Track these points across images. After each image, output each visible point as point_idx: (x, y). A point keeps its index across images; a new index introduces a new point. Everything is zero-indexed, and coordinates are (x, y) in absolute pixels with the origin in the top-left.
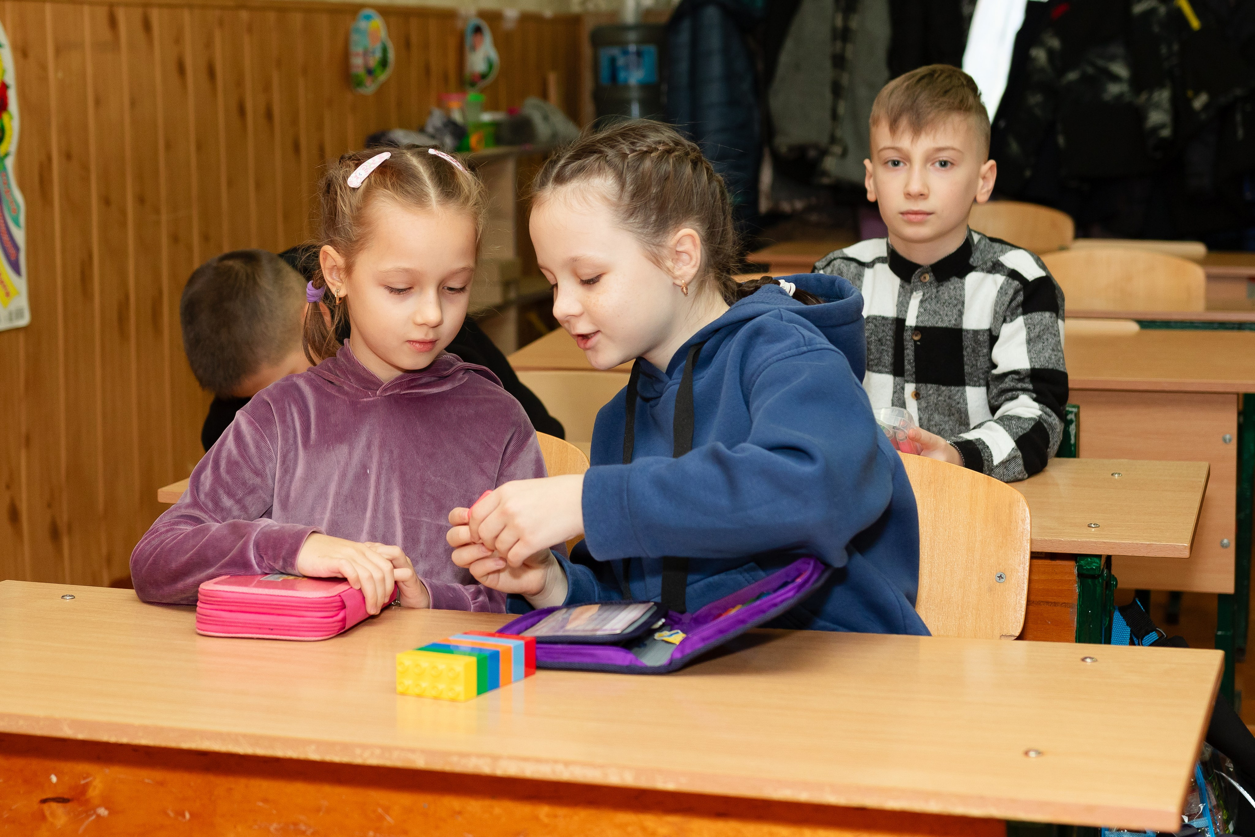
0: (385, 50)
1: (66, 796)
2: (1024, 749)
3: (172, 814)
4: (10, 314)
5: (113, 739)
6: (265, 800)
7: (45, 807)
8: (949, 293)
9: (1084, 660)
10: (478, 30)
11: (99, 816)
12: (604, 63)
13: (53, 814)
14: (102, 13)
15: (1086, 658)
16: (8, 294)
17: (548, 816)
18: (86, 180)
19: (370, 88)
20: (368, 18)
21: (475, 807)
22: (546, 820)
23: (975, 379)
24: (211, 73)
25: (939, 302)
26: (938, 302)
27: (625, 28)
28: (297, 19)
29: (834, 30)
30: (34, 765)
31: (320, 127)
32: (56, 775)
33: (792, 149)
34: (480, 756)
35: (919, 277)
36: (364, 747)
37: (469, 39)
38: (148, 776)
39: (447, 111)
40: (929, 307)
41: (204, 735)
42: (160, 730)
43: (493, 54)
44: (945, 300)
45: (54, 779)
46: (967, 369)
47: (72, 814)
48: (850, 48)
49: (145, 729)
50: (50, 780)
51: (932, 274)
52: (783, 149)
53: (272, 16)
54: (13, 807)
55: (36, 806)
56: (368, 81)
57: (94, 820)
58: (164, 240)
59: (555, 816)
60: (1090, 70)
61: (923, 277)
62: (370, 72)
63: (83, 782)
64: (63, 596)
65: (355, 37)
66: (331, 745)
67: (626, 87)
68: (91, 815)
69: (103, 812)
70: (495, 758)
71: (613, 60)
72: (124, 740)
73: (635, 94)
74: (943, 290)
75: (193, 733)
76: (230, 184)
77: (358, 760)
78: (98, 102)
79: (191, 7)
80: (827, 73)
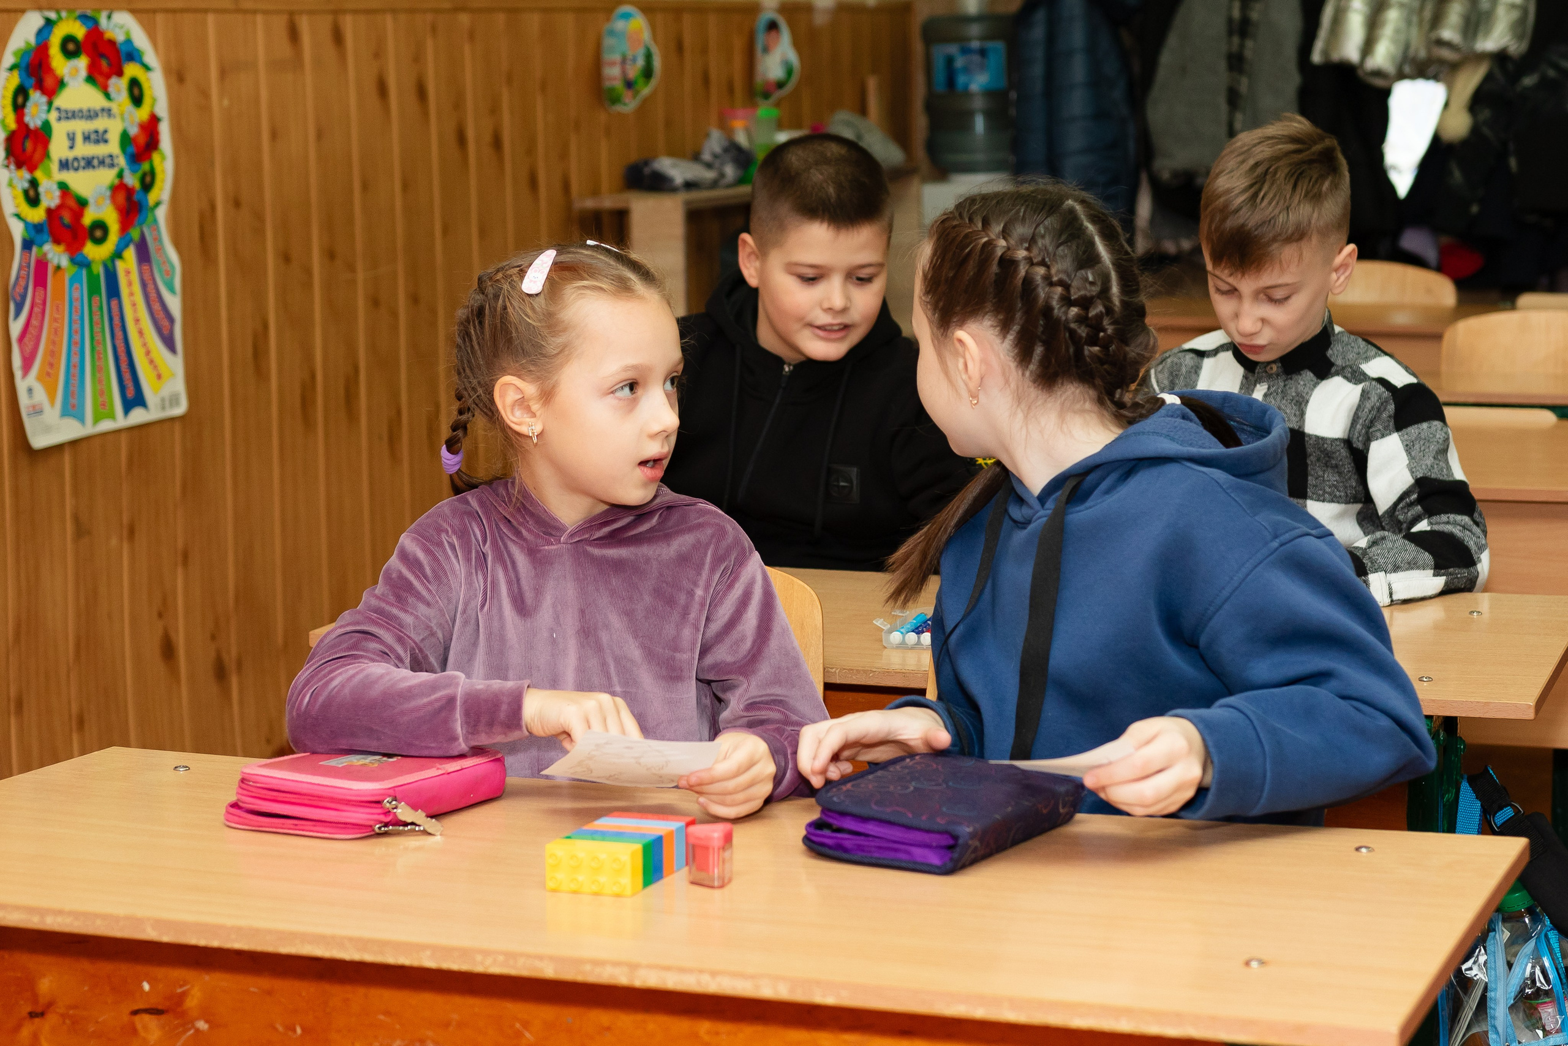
0: (648, 57)
1: (160, 1007)
2: (1246, 957)
3: (280, 1029)
4: (163, 400)
5: (202, 943)
6: (387, 1013)
7: (137, 1019)
8: (1296, 388)
9: (1358, 849)
10: (773, 26)
11: (197, 1030)
12: (939, 64)
13: (145, 1028)
14: (280, 23)
15: (1361, 847)
16: (159, 377)
17: (708, 1033)
18: (260, 232)
19: (629, 105)
20: (627, 16)
21: (626, 1021)
22: (706, 1038)
23: (1321, 492)
24: (421, 93)
25: (1285, 398)
26: (1283, 398)
27: (967, 20)
28: (533, 22)
29: (1230, 21)
30: (124, 969)
31: (564, 155)
32: (149, 983)
33: (1176, 174)
34: (616, 964)
35: (1265, 367)
36: (486, 953)
37: (761, 39)
38: (254, 984)
39: (728, 131)
40: (1273, 402)
41: (305, 937)
42: (256, 932)
43: (793, 57)
44: (1292, 396)
45: (146, 986)
46: (1311, 480)
47: (167, 1028)
48: (1249, 44)
49: (239, 930)
50: (142, 987)
51: (1280, 365)
52: (1166, 175)
53: (501, 18)
54: (100, 1020)
55: (126, 1018)
56: (627, 95)
57: (192, 1035)
58: (361, 303)
59: (717, 1033)
60: (1551, 73)
61: (1269, 367)
62: (629, 84)
63: (179, 990)
64: (176, 768)
65: (608, 42)
66: (449, 951)
67: (967, 94)
68: (189, 1029)
69: (202, 1025)
70: (633, 967)
71: (950, 61)
72: (215, 944)
73: (978, 103)
74: (1291, 384)
75: (293, 936)
76: (445, 230)
77: (479, 969)
78: (274, 135)
79: (394, 11)
80: (1222, 76)
